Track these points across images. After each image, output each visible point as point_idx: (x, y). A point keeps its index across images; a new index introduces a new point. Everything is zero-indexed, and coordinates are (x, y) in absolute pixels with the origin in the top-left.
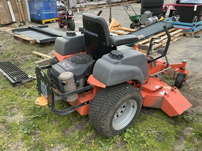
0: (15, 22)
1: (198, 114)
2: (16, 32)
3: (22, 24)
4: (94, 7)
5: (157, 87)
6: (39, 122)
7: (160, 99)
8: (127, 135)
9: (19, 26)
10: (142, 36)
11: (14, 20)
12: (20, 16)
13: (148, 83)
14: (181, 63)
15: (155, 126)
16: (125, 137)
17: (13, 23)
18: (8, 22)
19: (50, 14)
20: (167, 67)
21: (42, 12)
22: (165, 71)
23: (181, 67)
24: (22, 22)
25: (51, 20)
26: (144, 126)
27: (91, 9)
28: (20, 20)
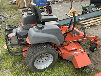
0: (26, 7)
1: (95, 70)
2: (23, 12)
3: (29, 8)
4: (68, 1)
5: (73, 49)
6: (6, 56)
7: (72, 56)
8: (44, 73)
9: (28, 9)
10: (83, 18)
11: (26, 6)
12: (29, 4)
13: (69, 45)
14: (95, 37)
15: (64, 71)
16: (43, 74)
17: (25, 7)
18: (23, 7)
19: (43, 4)
20: (84, 38)
21: (39, 3)
22: (83, 40)
23: (94, 39)
24: (29, 7)
25: (43, 7)
26: (58, 70)
27: (66, 2)
28: (28, 6)
